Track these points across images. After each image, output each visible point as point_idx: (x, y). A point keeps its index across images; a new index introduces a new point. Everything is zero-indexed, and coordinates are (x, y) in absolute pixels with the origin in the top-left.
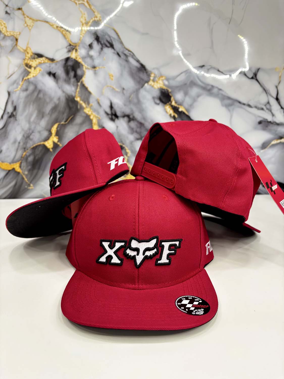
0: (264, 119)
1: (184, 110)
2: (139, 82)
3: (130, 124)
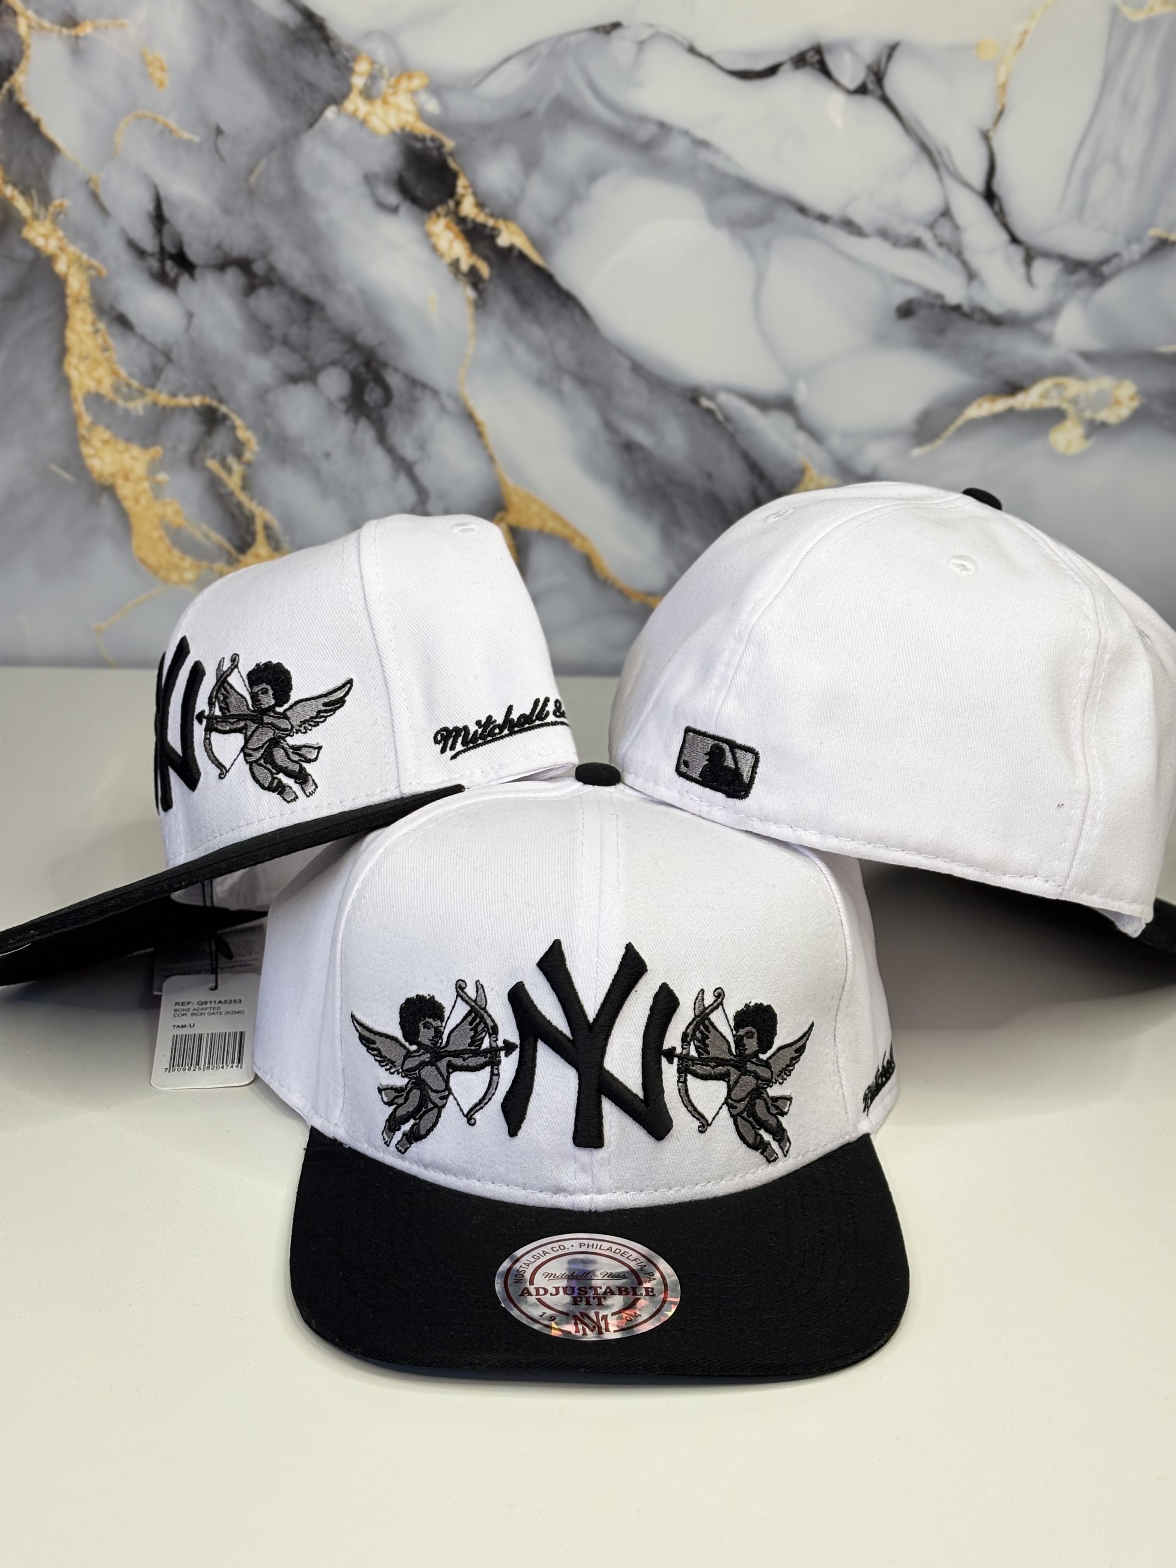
0: (927, 292)
1: (521, 242)
2: (295, 101)
3: (253, 301)
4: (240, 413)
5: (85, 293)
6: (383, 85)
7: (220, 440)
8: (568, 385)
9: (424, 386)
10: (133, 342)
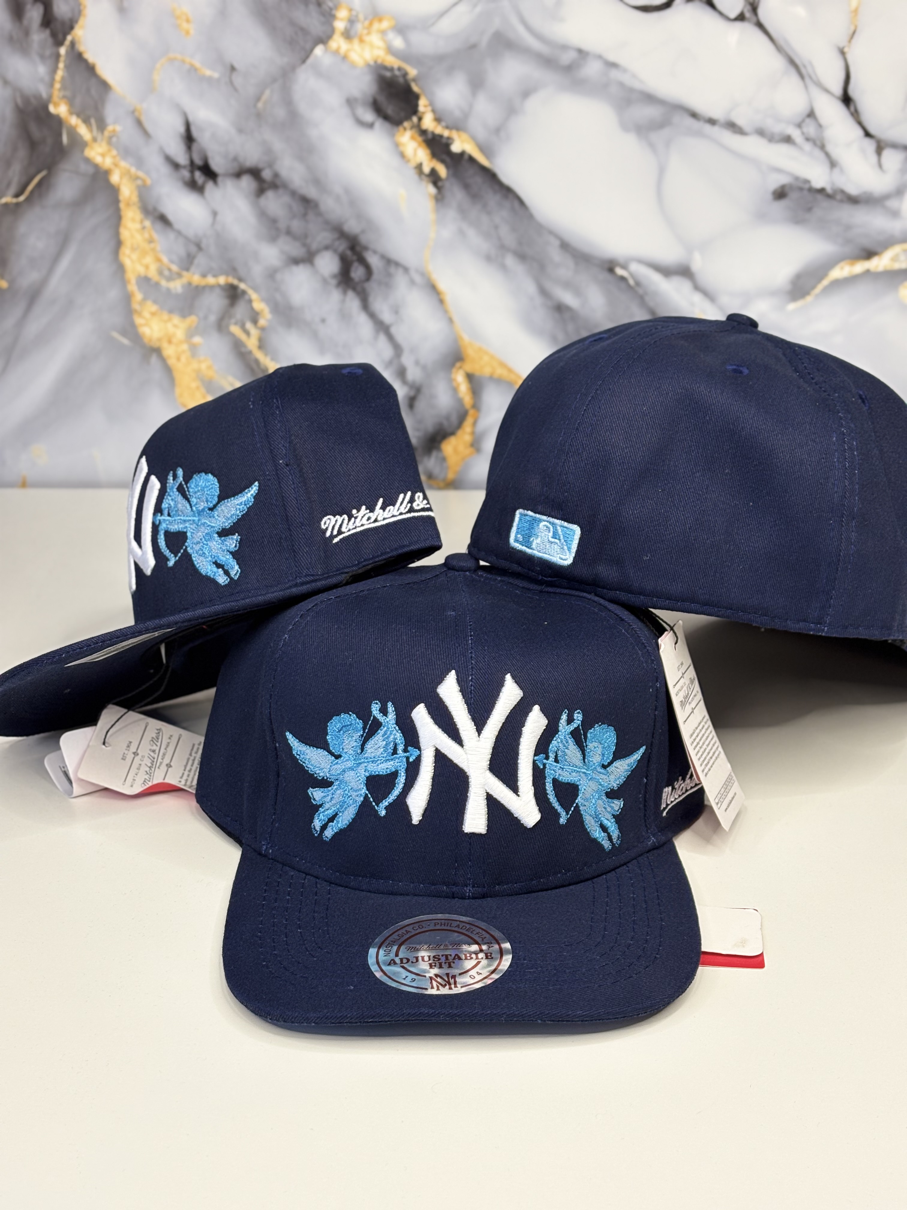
0: (797, 178)
1: (471, 149)
2: (292, 43)
3: (263, 200)
4: (256, 289)
5: (135, 198)
6: (359, 27)
7: (240, 310)
8: (510, 261)
9: (397, 264)
10: (172, 235)
